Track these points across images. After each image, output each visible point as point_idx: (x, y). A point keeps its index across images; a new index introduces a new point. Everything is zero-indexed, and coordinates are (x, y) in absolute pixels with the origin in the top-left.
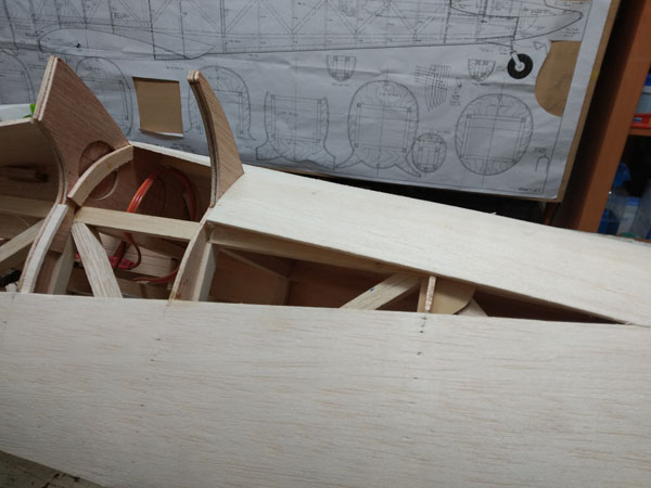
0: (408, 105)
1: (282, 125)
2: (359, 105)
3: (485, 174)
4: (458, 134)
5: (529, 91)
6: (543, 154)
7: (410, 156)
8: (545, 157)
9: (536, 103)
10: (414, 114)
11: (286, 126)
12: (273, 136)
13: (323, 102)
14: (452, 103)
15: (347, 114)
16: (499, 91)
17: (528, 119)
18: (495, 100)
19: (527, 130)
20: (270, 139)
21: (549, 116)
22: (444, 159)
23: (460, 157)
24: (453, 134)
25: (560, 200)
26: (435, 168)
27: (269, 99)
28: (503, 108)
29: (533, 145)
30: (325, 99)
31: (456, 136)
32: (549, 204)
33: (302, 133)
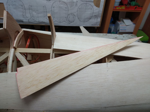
0: (66, 7)
1: (34, 13)
2: (54, 7)
3: (84, 22)
4: (78, 13)
5: (92, 2)
6: (96, 16)
7: (67, 19)
8: (96, 17)
9: (94, 5)
10: (67, 9)
11: (35, 13)
12: (33, 16)
13: (45, 7)
14: (76, 6)
15: (51, 9)
16: (86, 2)
17: (92, 9)
18: (85, 5)
19: (92, 11)
20: (32, 17)
21: (97, 8)
22: (75, 19)
23: (78, 19)
24: (77, 13)
25: (100, 26)
26: (73, 21)
27: (30, 7)
28: (87, 6)
29: (94, 15)
30: (45, 6)
31: (77, 14)
32: (97, 28)
33: (40, 15)
